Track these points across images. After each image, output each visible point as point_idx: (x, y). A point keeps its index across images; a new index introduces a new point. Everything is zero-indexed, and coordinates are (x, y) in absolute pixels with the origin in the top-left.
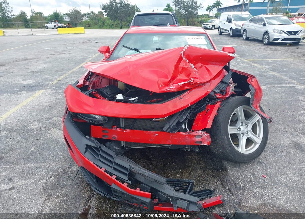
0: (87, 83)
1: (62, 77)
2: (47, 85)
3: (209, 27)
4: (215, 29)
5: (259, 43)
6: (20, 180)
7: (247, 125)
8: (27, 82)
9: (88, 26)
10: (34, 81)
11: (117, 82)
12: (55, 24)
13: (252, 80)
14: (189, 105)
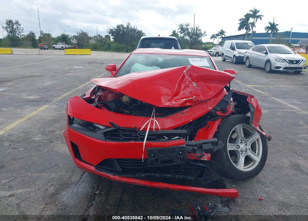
0: (93, 96)
1: (67, 94)
2: (52, 101)
3: (213, 54)
4: (219, 56)
5: (261, 71)
6: (20, 188)
7: (246, 143)
8: (32, 97)
9: (95, 48)
10: (39, 97)
11: (122, 97)
12: (63, 46)
13: (251, 99)
14: (190, 120)
